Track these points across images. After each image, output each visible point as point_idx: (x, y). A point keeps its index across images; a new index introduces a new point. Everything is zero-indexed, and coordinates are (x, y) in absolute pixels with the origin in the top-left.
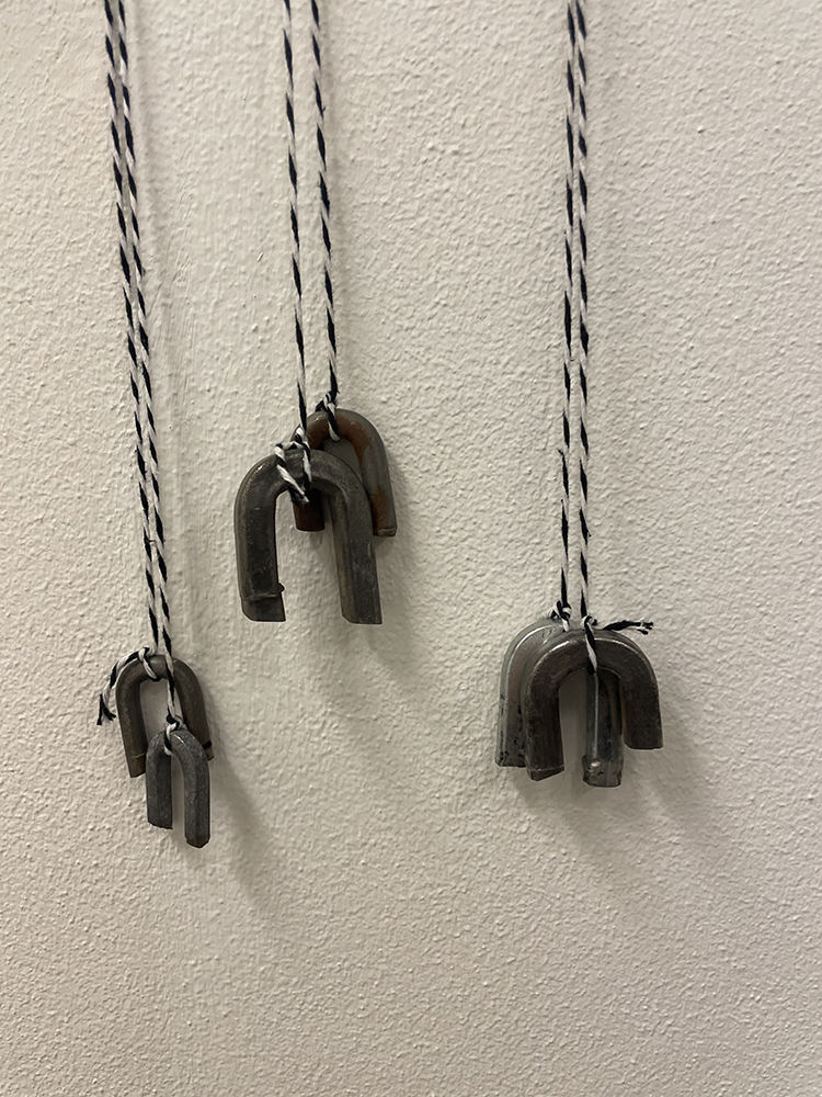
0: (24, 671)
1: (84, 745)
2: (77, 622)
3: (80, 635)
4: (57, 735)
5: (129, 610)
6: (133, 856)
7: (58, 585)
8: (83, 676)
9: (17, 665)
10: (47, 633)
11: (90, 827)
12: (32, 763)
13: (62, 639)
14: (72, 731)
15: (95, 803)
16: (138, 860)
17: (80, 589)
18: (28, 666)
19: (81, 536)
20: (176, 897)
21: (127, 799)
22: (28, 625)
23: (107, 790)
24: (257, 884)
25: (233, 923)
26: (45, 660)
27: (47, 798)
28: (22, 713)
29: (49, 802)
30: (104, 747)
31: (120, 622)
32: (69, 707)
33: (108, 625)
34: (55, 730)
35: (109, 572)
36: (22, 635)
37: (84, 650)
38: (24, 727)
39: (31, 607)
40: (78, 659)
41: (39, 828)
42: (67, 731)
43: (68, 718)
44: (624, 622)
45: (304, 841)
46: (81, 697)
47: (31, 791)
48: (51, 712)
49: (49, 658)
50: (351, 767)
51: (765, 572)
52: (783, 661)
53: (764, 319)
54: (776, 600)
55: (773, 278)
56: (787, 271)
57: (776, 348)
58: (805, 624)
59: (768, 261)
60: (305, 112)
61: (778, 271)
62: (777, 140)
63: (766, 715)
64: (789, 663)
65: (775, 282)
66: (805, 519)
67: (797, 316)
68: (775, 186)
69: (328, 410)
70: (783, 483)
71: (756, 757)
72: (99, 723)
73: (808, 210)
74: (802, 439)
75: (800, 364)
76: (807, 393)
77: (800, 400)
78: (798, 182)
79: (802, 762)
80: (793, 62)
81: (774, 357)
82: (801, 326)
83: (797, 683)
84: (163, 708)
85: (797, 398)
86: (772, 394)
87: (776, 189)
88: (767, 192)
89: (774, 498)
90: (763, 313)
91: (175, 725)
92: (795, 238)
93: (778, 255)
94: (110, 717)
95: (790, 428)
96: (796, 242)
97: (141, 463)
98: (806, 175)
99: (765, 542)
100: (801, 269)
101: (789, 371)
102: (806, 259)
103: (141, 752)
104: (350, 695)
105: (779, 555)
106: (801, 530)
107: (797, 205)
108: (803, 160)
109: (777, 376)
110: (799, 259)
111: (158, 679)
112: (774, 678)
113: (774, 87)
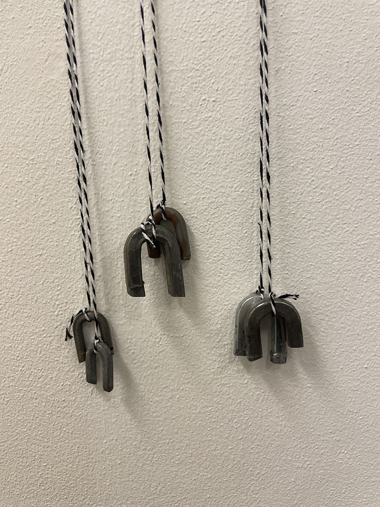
0: (33, 318)
1: (59, 349)
2: (56, 297)
3: (57, 303)
4: (47, 345)
5: (78, 292)
6: (80, 396)
7: (48, 282)
8: (58, 320)
9: (30, 316)
10: (43, 302)
11: (61, 384)
12: (37, 357)
13: (49, 304)
14: (54, 344)
15: (63, 374)
16: (82, 398)
17: (57, 284)
18: (35, 316)
19: (58, 261)
20: (98, 413)
21: (77, 372)
22: (35, 299)
23: (68, 368)
24: (133, 407)
25: (122, 424)
26: (42, 314)
27: (43, 372)
28: (32, 336)
29: (44, 374)
30: (68, 350)
31: (74, 297)
32: (53, 333)
33: (69, 298)
34: (47, 343)
35: (69, 276)
36: (32, 303)
37: (59, 309)
38: (33, 342)
39: (36, 291)
40: (56, 313)
41: (39, 385)
42: (51, 343)
43: (51, 338)
44: (287, 295)
45: (153, 389)
46: (57, 329)
47: (36, 369)
48: (45, 335)
49: (44, 313)
50: (172, 357)
51: (345, 273)
52: (353, 310)
53: (343, 168)
54: (350, 284)
55: (346, 151)
56: (352, 148)
57: (348, 180)
58: (362, 294)
59: (344, 144)
60: (151, 85)
61: (348, 148)
62: (347, 95)
63: (347, 332)
64: (356, 311)
65: (347, 153)
66: (361, 250)
67: (356, 167)
68: (347, 113)
69: (162, 208)
70: (352, 235)
71: (343, 350)
72: (66, 340)
73: (360, 123)
74: (360, 217)
75: (358, 186)
76: (362, 198)
77: (358, 201)
78: (356, 111)
79: (362, 352)
80: (354, 61)
81: (347, 184)
82: (358, 171)
83: (360, 319)
84: (93, 333)
85: (356, 201)
86: (346, 199)
87: (347, 115)
88: (343, 116)
89: (349, 241)
90: (342, 166)
91: (98, 340)
92: (355, 135)
93: (348, 142)
94: (71, 337)
95: (355, 212)
96: (356, 136)
97: (83, 231)
98: (359, 108)
99: (345, 260)
100: (358, 147)
101: (353, 189)
102: (360, 143)
103: (84, 352)
104: (171, 326)
105: (351, 265)
106: (360, 255)
107: (356, 121)
108: (358, 102)
109: (348, 191)
110: (357, 143)
111: (91, 321)
112: (350, 317)
113: (346, 72)
